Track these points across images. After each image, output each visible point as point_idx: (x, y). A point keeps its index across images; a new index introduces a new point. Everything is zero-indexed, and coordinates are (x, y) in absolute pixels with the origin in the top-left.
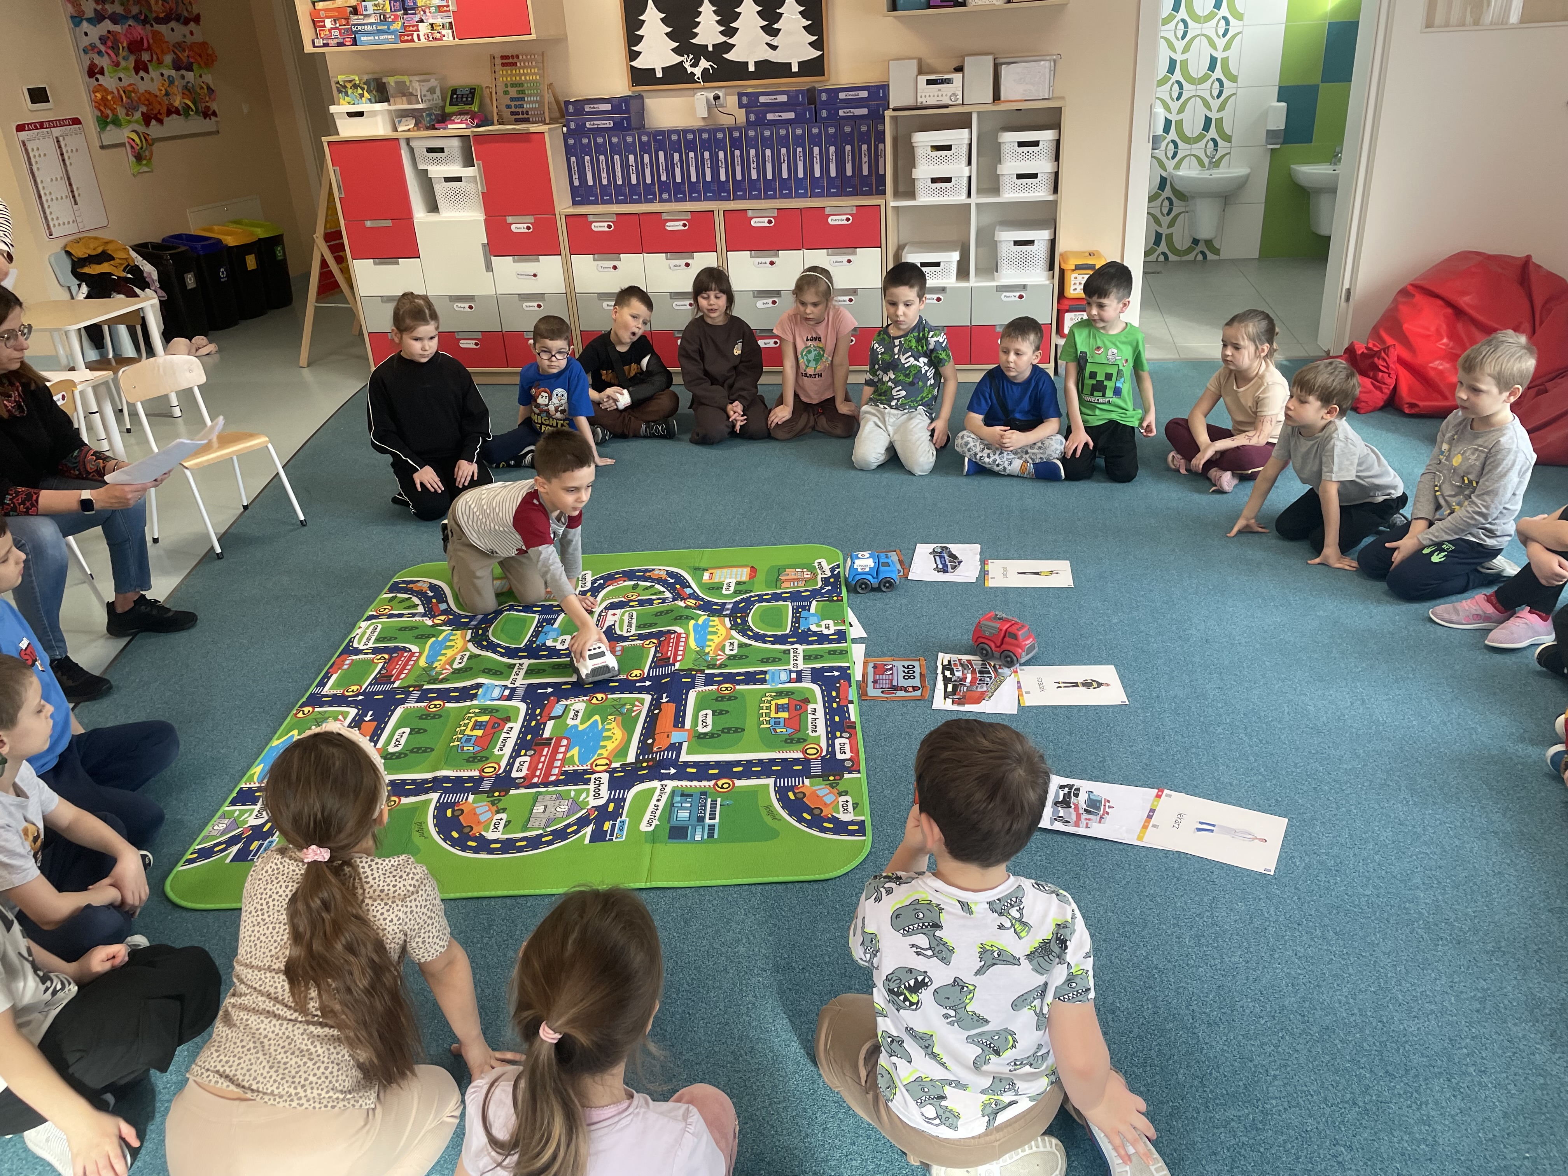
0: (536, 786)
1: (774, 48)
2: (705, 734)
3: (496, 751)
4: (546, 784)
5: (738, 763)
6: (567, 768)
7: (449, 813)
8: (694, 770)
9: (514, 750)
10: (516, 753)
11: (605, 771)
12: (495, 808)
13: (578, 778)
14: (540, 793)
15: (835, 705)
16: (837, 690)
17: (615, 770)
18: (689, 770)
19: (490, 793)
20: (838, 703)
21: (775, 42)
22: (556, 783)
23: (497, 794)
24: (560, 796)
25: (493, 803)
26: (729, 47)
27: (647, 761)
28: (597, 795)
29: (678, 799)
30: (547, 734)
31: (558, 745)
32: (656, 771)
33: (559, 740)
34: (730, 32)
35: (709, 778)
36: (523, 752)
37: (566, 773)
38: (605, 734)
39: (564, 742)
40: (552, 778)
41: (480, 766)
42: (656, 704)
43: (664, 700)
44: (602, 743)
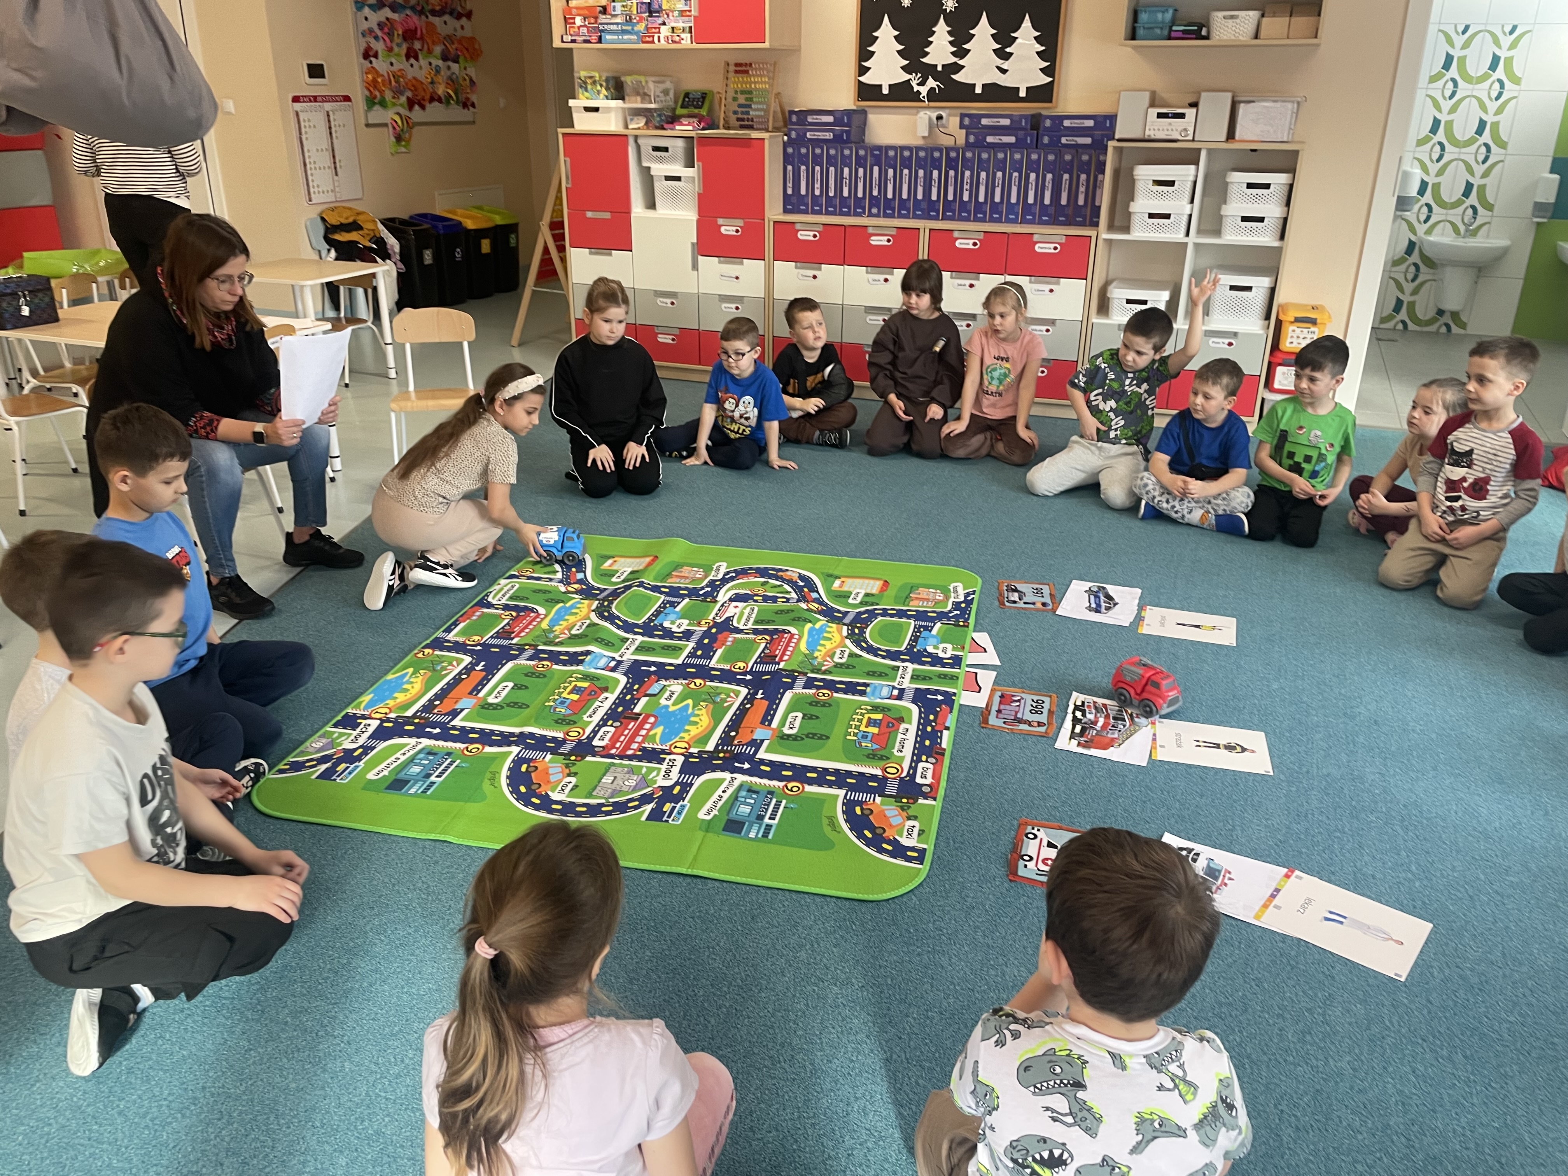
0: (612, 756)
1: (1004, 71)
2: (789, 736)
3: (585, 718)
4: (622, 757)
5: (814, 769)
6: (646, 745)
7: (524, 768)
8: (768, 769)
9: (602, 719)
10: (603, 723)
11: (682, 754)
12: (567, 771)
13: (654, 756)
14: (614, 764)
15: (929, 729)
16: (936, 714)
17: (691, 755)
18: (763, 768)
19: (567, 756)
20: (933, 727)
21: (1005, 67)
22: (631, 758)
23: (573, 758)
24: (632, 771)
25: (567, 766)
26: (958, 68)
27: (725, 752)
28: (667, 776)
29: (743, 793)
30: (637, 710)
31: (645, 721)
32: (730, 763)
33: (648, 716)
34: (962, 53)
35: (781, 778)
36: (610, 723)
37: (644, 749)
38: (693, 719)
39: (652, 720)
40: (630, 752)
41: (566, 728)
42: (750, 699)
43: (759, 696)
44: (687, 727)
